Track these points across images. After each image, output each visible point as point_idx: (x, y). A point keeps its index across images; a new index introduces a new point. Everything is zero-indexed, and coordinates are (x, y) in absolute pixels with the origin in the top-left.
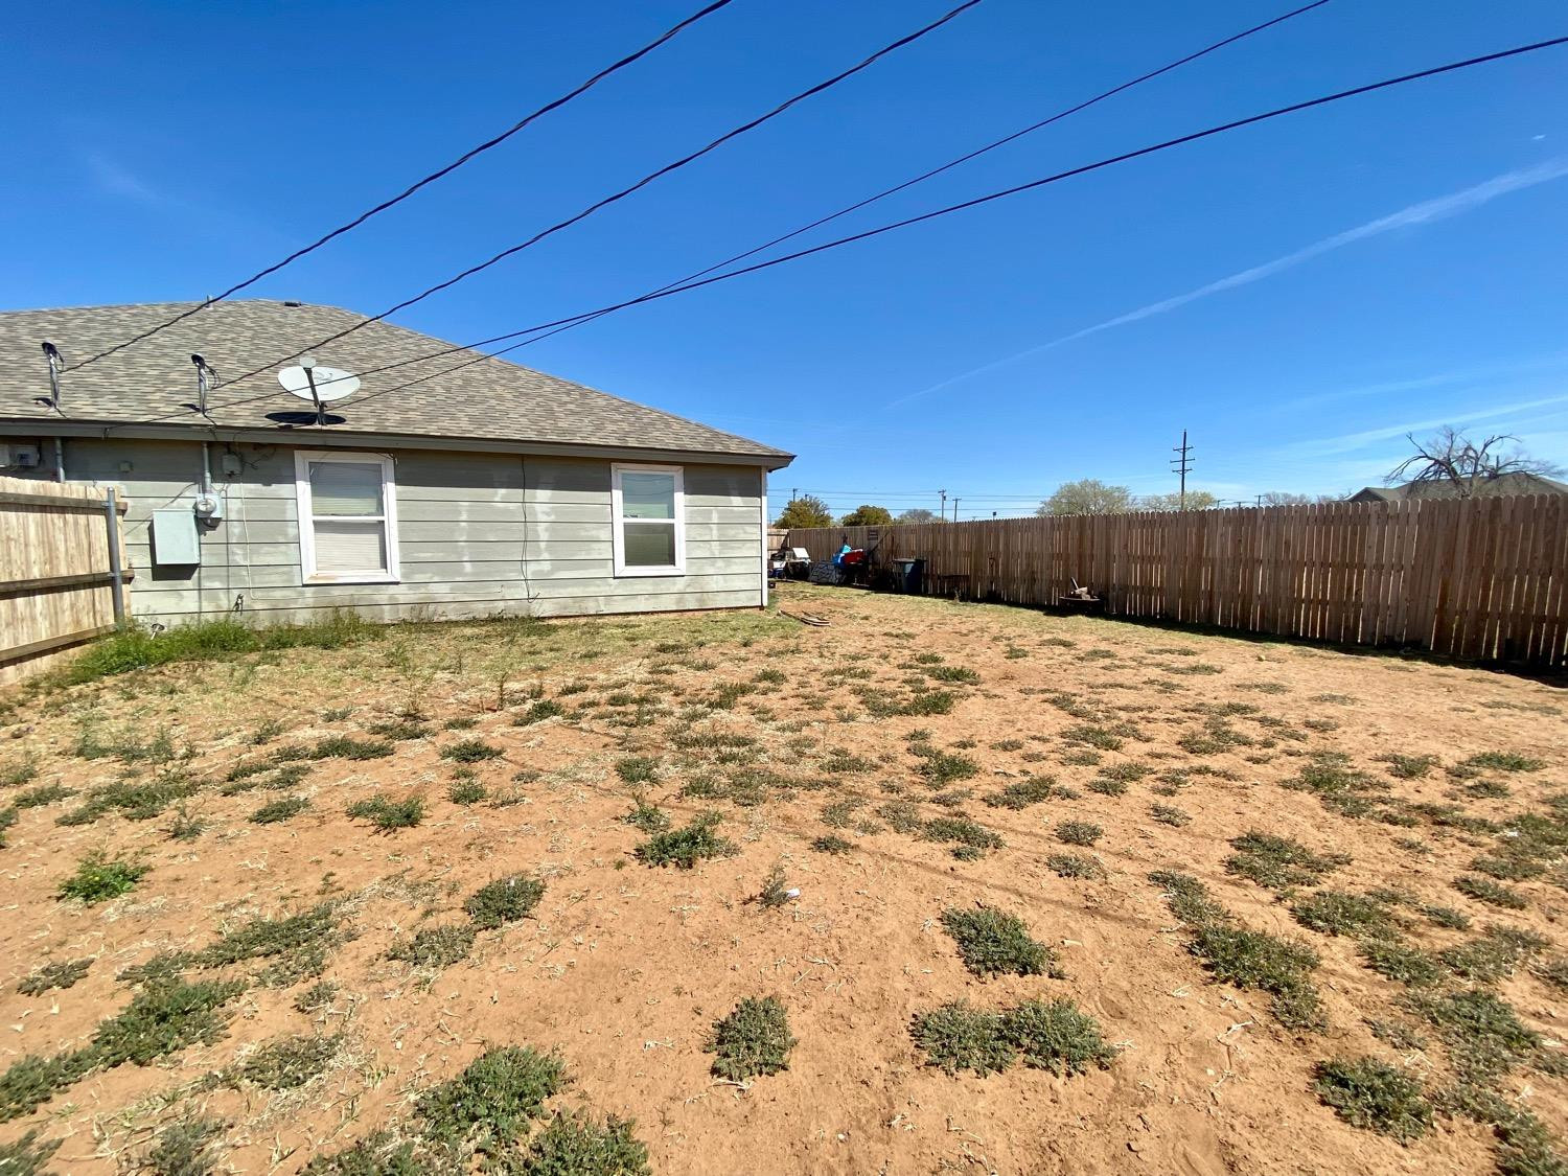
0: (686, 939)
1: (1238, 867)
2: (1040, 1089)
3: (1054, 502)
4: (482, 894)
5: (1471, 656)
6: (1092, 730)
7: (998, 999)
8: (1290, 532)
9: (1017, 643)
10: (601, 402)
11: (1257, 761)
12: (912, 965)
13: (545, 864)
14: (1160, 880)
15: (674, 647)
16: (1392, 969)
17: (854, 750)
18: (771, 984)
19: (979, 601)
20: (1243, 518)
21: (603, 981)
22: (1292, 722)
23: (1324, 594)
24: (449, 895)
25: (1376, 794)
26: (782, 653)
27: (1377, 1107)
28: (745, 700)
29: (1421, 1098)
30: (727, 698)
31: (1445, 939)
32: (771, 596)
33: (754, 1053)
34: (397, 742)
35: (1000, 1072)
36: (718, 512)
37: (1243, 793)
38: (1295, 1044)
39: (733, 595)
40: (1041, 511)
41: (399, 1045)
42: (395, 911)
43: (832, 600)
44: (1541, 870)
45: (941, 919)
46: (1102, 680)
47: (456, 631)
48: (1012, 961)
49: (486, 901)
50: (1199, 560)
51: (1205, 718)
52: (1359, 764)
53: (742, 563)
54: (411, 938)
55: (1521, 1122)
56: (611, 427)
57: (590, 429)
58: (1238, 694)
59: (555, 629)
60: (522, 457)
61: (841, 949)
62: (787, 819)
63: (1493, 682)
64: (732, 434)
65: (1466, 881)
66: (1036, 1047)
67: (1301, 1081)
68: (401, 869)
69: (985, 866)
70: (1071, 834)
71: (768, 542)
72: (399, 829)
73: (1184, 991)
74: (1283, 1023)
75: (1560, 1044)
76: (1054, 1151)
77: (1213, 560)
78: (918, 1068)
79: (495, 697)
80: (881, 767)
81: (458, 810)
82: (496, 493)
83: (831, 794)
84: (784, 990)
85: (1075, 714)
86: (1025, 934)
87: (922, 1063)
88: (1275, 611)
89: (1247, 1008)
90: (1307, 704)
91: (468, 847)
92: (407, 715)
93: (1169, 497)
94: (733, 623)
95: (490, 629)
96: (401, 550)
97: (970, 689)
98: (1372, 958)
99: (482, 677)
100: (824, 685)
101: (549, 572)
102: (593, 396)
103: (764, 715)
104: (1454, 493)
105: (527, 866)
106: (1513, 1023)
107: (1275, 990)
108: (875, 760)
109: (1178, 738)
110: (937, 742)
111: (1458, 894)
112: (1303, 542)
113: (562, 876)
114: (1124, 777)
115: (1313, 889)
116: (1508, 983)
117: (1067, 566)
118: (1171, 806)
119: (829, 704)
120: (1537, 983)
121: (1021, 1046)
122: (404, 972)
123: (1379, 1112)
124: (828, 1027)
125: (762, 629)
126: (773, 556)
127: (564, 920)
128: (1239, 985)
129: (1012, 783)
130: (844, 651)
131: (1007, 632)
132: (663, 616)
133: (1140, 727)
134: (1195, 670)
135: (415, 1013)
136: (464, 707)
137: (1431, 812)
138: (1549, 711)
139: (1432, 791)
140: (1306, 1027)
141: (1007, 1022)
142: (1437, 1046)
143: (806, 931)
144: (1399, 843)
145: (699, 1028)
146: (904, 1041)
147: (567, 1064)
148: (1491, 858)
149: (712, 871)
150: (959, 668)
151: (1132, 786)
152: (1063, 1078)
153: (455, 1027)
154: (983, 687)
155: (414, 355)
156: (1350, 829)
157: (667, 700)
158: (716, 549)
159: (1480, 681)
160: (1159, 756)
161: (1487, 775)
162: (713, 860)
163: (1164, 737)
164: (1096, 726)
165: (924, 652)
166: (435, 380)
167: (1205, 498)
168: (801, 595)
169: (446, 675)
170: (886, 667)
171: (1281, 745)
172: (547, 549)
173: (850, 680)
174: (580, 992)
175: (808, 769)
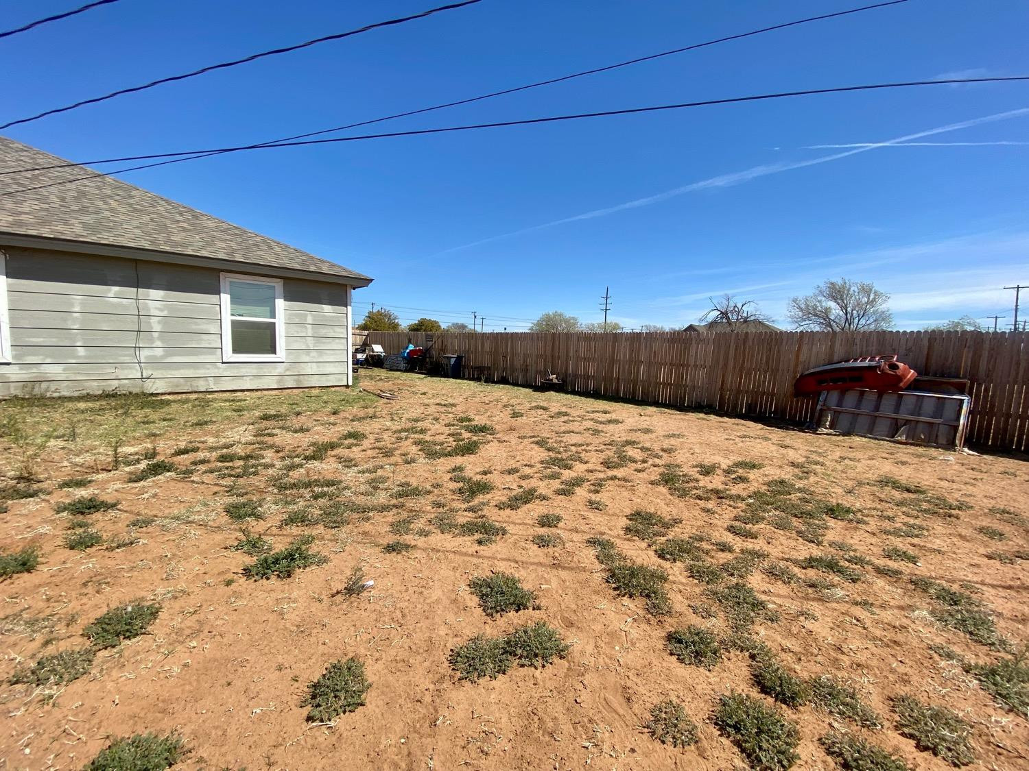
0: (286, 629)
1: (630, 531)
2: (527, 679)
3: (539, 324)
4: (99, 621)
5: (733, 413)
6: (557, 458)
7: (503, 629)
8: (656, 346)
9: (517, 408)
10: (212, 224)
11: (639, 471)
12: (451, 618)
13: (160, 590)
14: (592, 542)
15: (275, 416)
16: (700, 576)
17: (414, 482)
18: (352, 649)
19: (496, 383)
20: (635, 337)
21: (215, 673)
22: (656, 449)
23: (671, 381)
24: (68, 625)
25: (693, 485)
26: (363, 418)
27: (696, 651)
28: (335, 452)
29: (716, 644)
30: (319, 452)
31: (724, 557)
32: (355, 379)
33: (340, 699)
34: (10, 502)
35: (504, 674)
36: (313, 315)
37: (633, 489)
38: (657, 624)
39: (324, 378)
40: (531, 329)
41: (27, 751)
42: (15, 645)
43: (401, 382)
44: (764, 518)
45: (469, 585)
46: (563, 429)
47: (70, 405)
48: (512, 604)
49: (104, 626)
50: (613, 361)
51: (614, 448)
52: (686, 469)
53: (332, 354)
54: (33, 665)
55: (761, 649)
56: (219, 244)
57: (201, 244)
58: (630, 434)
59: (168, 403)
60: (136, 261)
61: (403, 616)
62: (366, 534)
63: (743, 425)
64: (323, 258)
65: (732, 527)
66: (525, 653)
67: (660, 644)
68: (18, 609)
69: (498, 548)
70: (547, 521)
71: (351, 340)
72: (15, 576)
73: (604, 604)
74: (652, 614)
75: (775, 606)
76: (535, 714)
77: (620, 360)
78: (454, 683)
79: (110, 459)
80: (432, 492)
81: (76, 555)
82: (110, 291)
83: (398, 513)
84: (362, 651)
85: (548, 450)
86: (519, 585)
87: (456, 679)
88: (648, 389)
89: (635, 609)
90: (662, 439)
91: (85, 584)
92: (20, 478)
93: (598, 324)
94: (325, 397)
95: (104, 403)
96: (12, 334)
97: (490, 437)
98: (692, 572)
99: (97, 443)
100: (393, 440)
101: (162, 357)
102: (205, 218)
103: (348, 463)
104: (728, 330)
105: (143, 594)
106: (755, 598)
107: (648, 596)
108: (428, 487)
109: (601, 460)
110: (468, 473)
111: (729, 533)
112: (662, 352)
113: (176, 598)
114: (574, 485)
115: (665, 538)
116: (752, 577)
117: (545, 360)
118: (598, 499)
119: (398, 452)
120: (764, 576)
121: (516, 655)
122: (28, 693)
123: (698, 654)
124: (393, 670)
125: (348, 402)
126: (356, 349)
127: (179, 632)
128: (631, 597)
129: (514, 493)
130: (408, 416)
131: (513, 402)
132: (266, 392)
133: (582, 455)
134: (610, 422)
135: (41, 724)
136: (78, 469)
137: (716, 492)
138: (766, 439)
139: (716, 482)
140: (663, 614)
141: (508, 643)
142: (721, 614)
143: (378, 608)
144: (703, 510)
145: (297, 690)
146: (445, 668)
147: (185, 740)
148: (742, 514)
149: (307, 579)
150: (483, 425)
151: (578, 490)
152: (540, 669)
153: (80, 729)
154: (497, 436)
155: (29, 166)
156: (681, 504)
157: (269, 456)
158: (311, 343)
159: (737, 424)
160: (592, 471)
161: (740, 472)
162: (308, 569)
163: (594, 460)
164: (560, 456)
165: (462, 415)
166: (50, 189)
167: (616, 326)
168: (378, 378)
169: (60, 443)
170: (437, 426)
171: (650, 462)
172: (160, 338)
173: (413, 436)
174: (195, 684)
175: (381, 498)
